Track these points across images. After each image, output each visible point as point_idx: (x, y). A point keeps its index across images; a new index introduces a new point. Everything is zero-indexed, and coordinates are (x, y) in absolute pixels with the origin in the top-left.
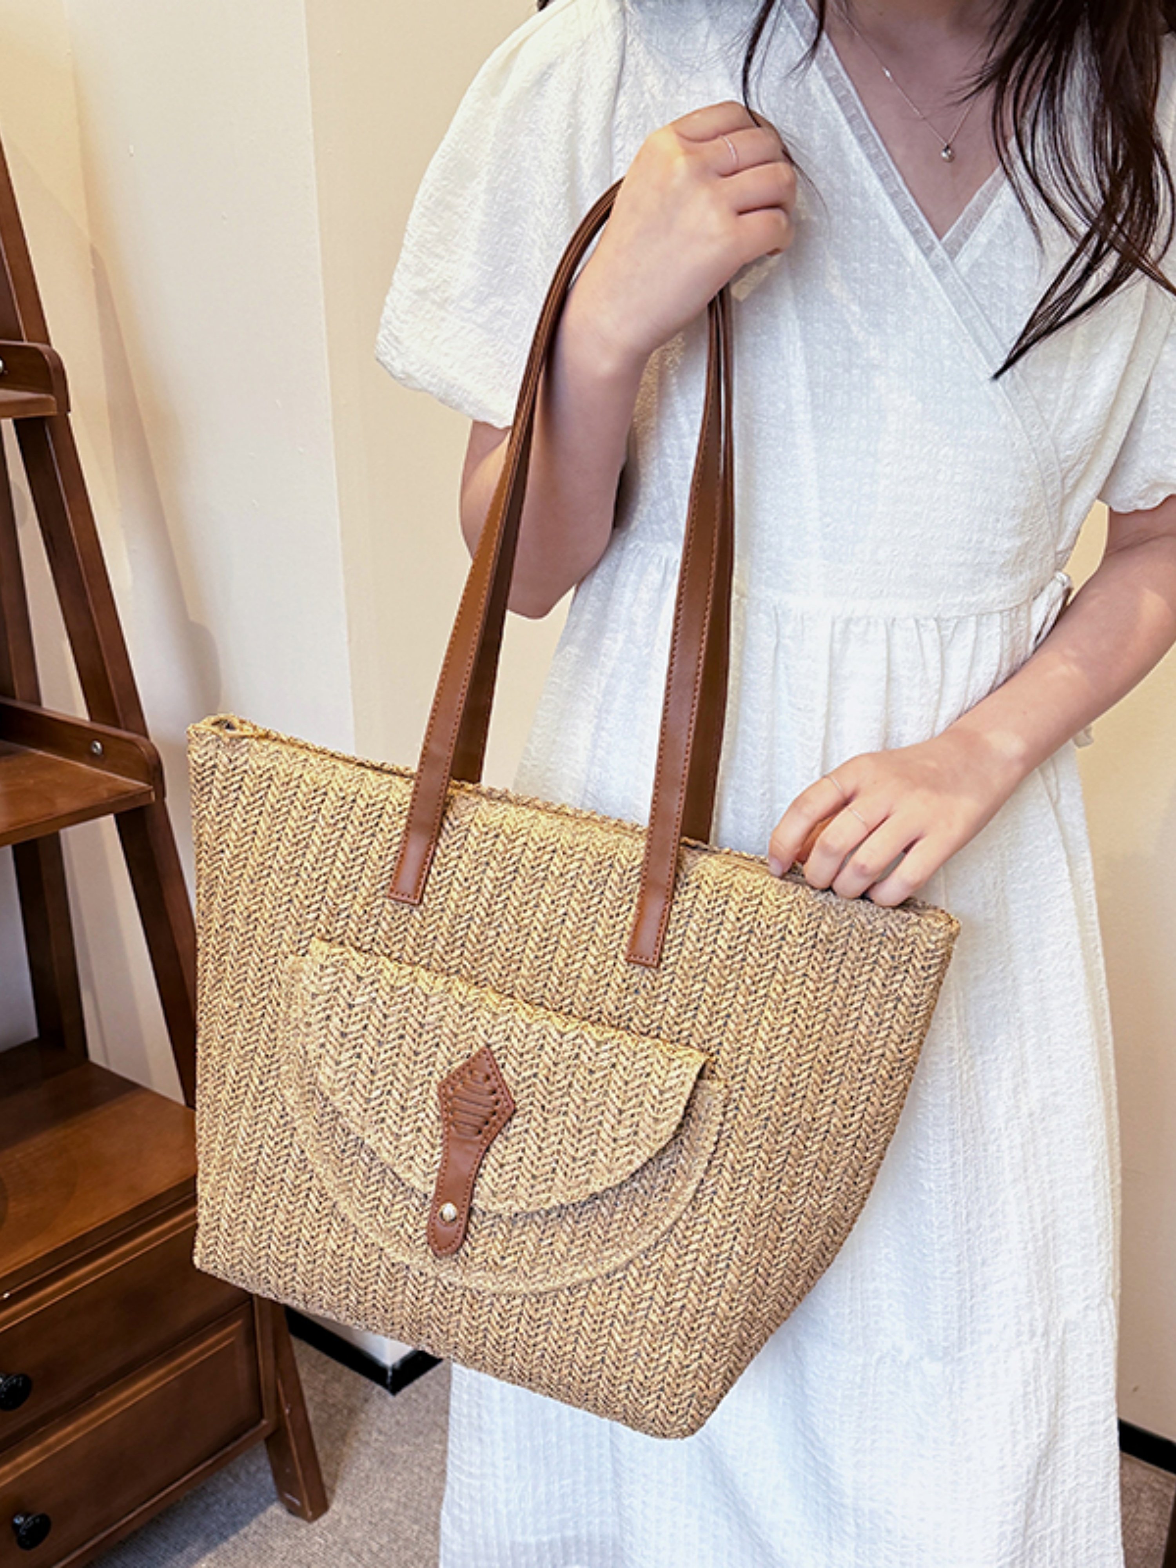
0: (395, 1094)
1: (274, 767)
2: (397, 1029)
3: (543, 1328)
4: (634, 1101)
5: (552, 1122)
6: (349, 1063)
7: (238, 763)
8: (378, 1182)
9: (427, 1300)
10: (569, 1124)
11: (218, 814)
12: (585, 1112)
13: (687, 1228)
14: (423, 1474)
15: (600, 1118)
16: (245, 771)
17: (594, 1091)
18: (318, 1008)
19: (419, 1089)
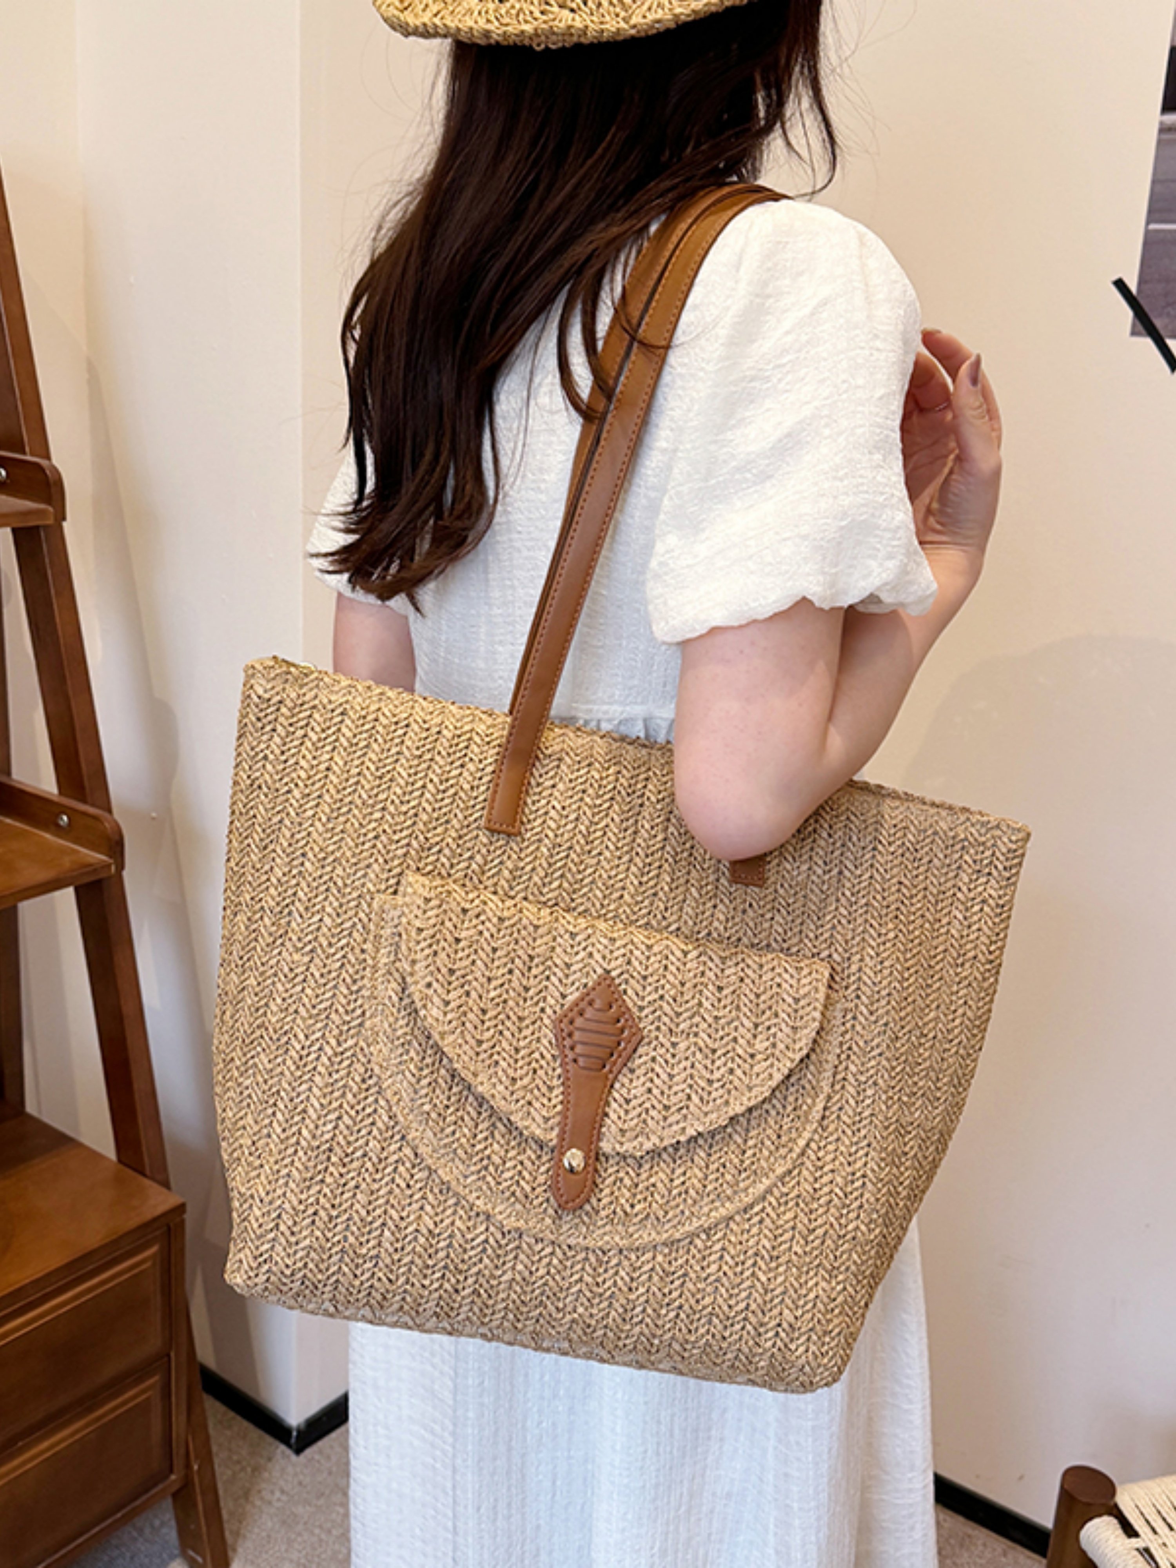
0: (507, 1033)
1: (347, 702)
2: (505, 965)
3: (677, 1283)
4: (768, 1013)
5: (682, 1046)
6: (458, 1002)
7: (307, 698)
8: (486, 1139)
9: (542, 1272)
10: (702, 1044)
11: (283, 753)
12: (717, 1030)
13: (819, 1148)
15: (734, 1034)
16: (314, 707)
17: (725, 1007)
18: (423, 944)
19: (531, 1028)
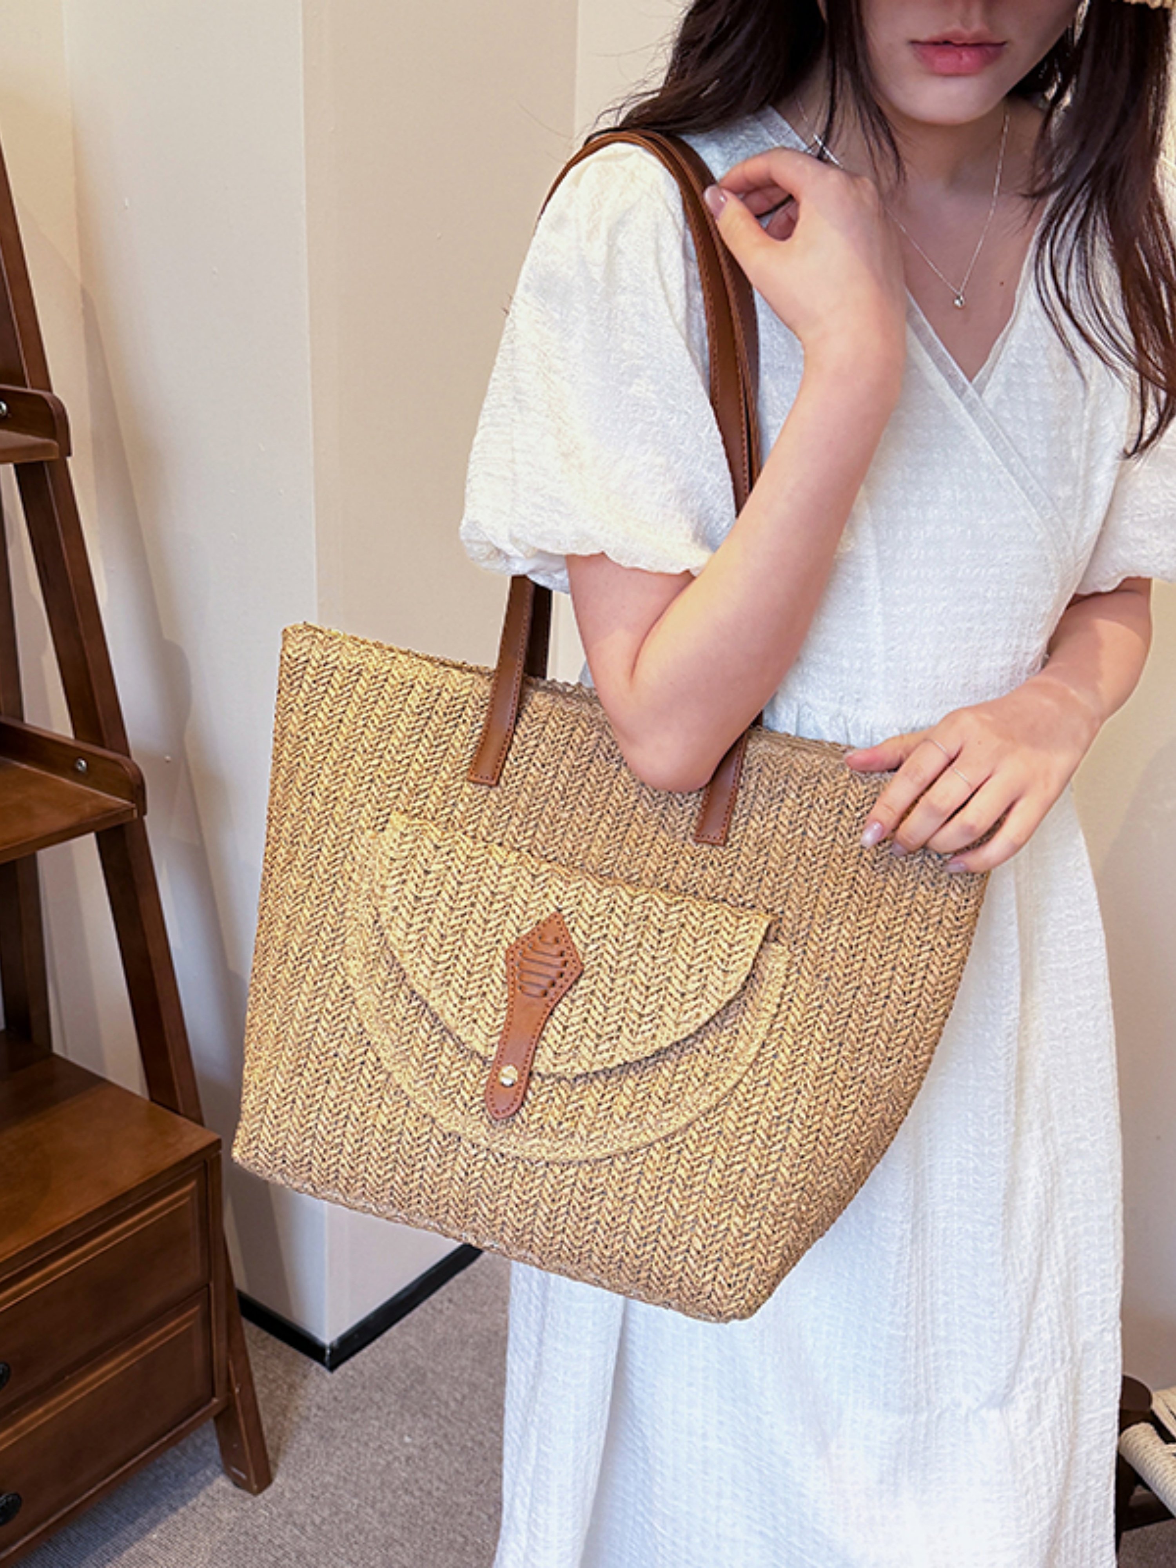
0: (463, 959)
3: (596, 1199)
4: (703, 956)
5: (620, 982)
6: (420, 926)
8: (436, 1050)
9: (477, 1174)
12: (653, 969)
13: (748, 1092)
14: (361, 1449)
16: (336, 667)
18: (395, 872)
19: (486, 956)
